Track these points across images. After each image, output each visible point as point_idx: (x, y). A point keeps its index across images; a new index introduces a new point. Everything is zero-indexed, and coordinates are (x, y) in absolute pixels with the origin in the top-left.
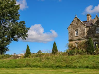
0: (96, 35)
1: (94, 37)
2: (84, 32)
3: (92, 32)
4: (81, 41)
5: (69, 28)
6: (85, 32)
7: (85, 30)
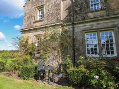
0: (91, 15)
1: (84, 20)
2: (57, 10)
3: (80, 9)
4: (50, 32)
5: (26, 7)
6: (60, 10)
7: (60, 3)
